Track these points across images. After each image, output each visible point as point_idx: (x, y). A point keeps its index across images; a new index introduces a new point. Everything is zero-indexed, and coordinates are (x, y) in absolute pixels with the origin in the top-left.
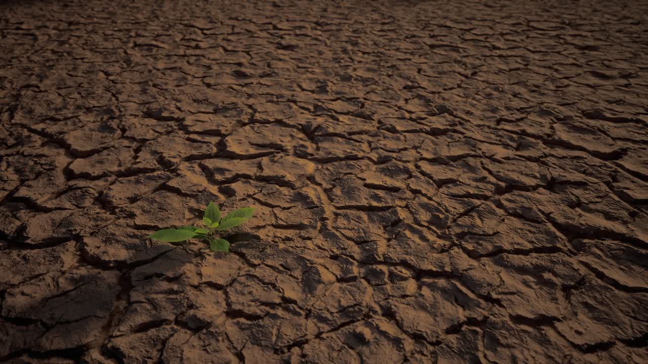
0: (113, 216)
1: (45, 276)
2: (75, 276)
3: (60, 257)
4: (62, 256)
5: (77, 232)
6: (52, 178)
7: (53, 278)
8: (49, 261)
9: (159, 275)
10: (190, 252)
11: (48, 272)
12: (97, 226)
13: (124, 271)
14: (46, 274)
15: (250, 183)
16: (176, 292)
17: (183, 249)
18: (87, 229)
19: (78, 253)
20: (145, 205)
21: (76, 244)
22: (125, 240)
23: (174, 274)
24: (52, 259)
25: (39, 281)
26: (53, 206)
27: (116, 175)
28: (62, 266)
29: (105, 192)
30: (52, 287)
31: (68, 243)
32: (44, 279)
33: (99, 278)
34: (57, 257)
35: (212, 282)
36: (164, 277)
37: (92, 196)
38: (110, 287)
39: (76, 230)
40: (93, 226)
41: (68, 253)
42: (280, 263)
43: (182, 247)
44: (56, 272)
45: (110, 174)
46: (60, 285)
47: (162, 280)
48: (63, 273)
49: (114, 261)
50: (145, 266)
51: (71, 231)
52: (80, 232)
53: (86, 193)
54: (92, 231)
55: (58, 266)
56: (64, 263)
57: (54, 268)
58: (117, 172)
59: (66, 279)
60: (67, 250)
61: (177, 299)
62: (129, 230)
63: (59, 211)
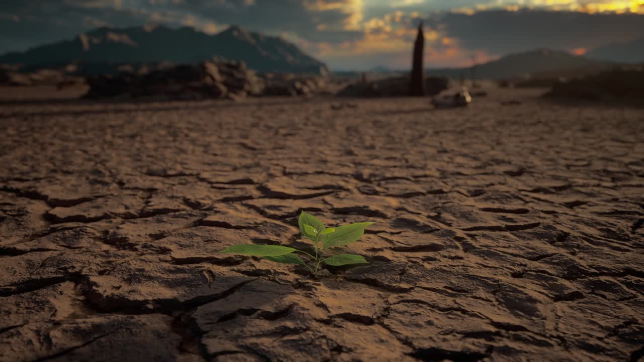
0: (134, 253)
1: (20, 329)
2: (83, 326)
3: (48, 301)
4: (52, 300)
5: (77, 270)
6: (22, 223)
7: (38, 332)
8: (27, 308)
9: (249, 312)
10: (283, 283)
11: (26, 322)
12: (110, 262)
13: (177, 314)
14: (21, 326)
15: (324, 216)
16: (295, 331)
17: (270, 280)
18: (94, 267)
19: (81, 298)
20: (182, 240)
21: (76, 286)
22: (165, 276)
23: (276, 308)
24: (33, 305)
25: (8, 337)
26: (28, 248)
27: (122, 218)
28: (54, 315)
29: (111, 231)
30: (37, 345)
31: (62, 284)
32: (19, 334)
33: (134, 324)
34: (42, 302)
35: (350, 314)
36: (259, 312)
37: (92, 236)
38: (159, 335)
39: (73, 267)
40: (102, 263)
41: (62, 297)
42: (444, 285)
43: (267, 278)
44: (43, 324)
45: (113, 216)
46: (54, 340)
47: (258, 318)
48: (57, 324)
49: (154, 300)
50: (214, 303)
51: (65, 269)
52: (81, 271)
53: (81, 233)
54: (102, 269)
55: (46, 314)
56: (56, 311)
57: (36, 317)
58: (124, 214)
59: (65, 331)
60: (61, 293)
61: (302, 339)
62: (166, 265)
63: (38, 253)
